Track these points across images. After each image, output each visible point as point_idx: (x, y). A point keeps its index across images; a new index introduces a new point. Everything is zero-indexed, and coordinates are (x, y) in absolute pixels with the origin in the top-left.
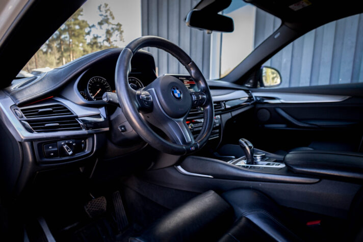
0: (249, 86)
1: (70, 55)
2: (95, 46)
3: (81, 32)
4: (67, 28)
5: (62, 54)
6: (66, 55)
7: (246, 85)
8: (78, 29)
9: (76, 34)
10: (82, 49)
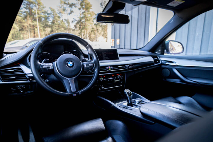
0: (158, 53)
1: (85, 31)
2: (98, 25)
3: (91, 18)
4: (84, 16)
5: (81, 30)
6: (83, 31)
7: (157, 53)
8: (90, 17)
9: (89, 19)
10: (91, 27)
